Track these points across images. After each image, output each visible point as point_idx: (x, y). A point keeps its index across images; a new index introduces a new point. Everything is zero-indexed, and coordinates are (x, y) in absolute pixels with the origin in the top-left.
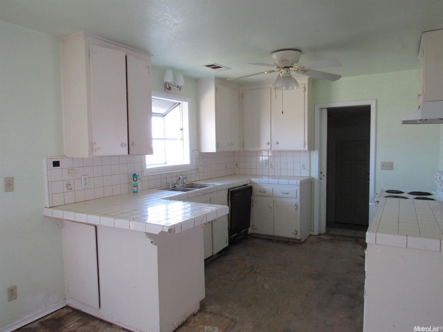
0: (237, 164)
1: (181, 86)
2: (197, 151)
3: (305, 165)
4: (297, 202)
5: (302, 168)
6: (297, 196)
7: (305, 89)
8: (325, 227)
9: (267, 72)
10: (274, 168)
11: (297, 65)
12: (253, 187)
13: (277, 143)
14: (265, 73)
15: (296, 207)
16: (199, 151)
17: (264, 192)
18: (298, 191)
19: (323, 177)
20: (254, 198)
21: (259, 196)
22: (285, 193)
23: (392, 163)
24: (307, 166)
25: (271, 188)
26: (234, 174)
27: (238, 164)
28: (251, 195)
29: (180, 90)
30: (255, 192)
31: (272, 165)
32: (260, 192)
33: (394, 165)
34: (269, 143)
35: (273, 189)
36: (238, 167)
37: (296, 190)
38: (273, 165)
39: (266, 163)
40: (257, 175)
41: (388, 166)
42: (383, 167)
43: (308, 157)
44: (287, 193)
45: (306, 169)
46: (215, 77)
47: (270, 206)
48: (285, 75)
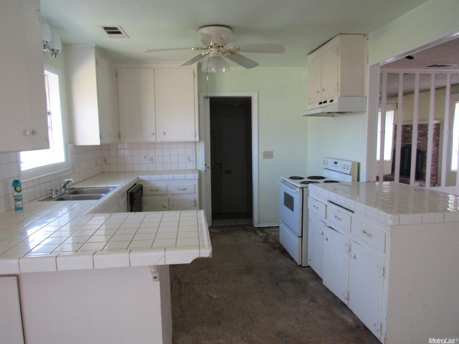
0: (106, 160)
1: (58, 50)
2: (70, 143)
3: (191, 157)
4: (195, 198)
5: (187, 161)
6: (195, 191)
7: (194, 75)
8: (211, 220)
9: (194, 48)
10: (154, 162)
11: (232, 46)
12: (143, 186)
13: (164, 133)
14: (191, 48)
15: (194, 203)
16: (73, 143)
17: (157, 190)
18: (196, 185)
19: (208, 169)
20: (144, 199)
21: (152, 195)
22: (182, 190)
23: (273, 152)
24: (193, 158)
25: (165, 185)
26: (103, 172)
27: (108, 159)
28: (142, 196)
29: (55, 56)
30: (145, 192)
31: (152, 159)
32: (151, 190)
33: (274, 154)
34: (154, 134)
35: (167, 186)
36: (107, 163)
37: (195, 185)
38: (154, 159)
39: (145, 157)
40: (133, 171)
41: (268, 155)
42: (265, 156)
43: (194, 149)
44: (185, 189)
45: (192, 161)
46: (96, 45)
47: (165, 206)
48: (215, 55)
